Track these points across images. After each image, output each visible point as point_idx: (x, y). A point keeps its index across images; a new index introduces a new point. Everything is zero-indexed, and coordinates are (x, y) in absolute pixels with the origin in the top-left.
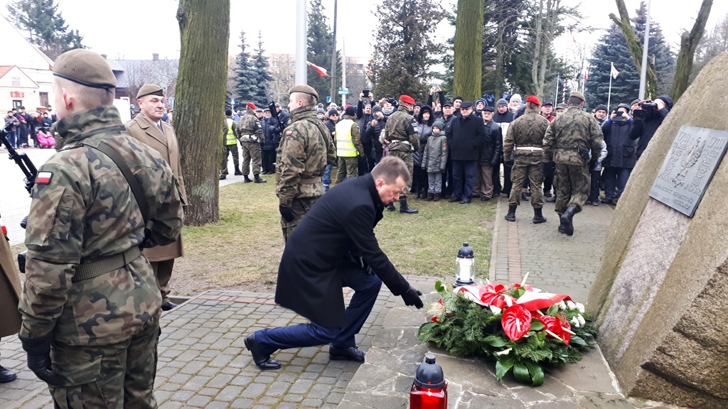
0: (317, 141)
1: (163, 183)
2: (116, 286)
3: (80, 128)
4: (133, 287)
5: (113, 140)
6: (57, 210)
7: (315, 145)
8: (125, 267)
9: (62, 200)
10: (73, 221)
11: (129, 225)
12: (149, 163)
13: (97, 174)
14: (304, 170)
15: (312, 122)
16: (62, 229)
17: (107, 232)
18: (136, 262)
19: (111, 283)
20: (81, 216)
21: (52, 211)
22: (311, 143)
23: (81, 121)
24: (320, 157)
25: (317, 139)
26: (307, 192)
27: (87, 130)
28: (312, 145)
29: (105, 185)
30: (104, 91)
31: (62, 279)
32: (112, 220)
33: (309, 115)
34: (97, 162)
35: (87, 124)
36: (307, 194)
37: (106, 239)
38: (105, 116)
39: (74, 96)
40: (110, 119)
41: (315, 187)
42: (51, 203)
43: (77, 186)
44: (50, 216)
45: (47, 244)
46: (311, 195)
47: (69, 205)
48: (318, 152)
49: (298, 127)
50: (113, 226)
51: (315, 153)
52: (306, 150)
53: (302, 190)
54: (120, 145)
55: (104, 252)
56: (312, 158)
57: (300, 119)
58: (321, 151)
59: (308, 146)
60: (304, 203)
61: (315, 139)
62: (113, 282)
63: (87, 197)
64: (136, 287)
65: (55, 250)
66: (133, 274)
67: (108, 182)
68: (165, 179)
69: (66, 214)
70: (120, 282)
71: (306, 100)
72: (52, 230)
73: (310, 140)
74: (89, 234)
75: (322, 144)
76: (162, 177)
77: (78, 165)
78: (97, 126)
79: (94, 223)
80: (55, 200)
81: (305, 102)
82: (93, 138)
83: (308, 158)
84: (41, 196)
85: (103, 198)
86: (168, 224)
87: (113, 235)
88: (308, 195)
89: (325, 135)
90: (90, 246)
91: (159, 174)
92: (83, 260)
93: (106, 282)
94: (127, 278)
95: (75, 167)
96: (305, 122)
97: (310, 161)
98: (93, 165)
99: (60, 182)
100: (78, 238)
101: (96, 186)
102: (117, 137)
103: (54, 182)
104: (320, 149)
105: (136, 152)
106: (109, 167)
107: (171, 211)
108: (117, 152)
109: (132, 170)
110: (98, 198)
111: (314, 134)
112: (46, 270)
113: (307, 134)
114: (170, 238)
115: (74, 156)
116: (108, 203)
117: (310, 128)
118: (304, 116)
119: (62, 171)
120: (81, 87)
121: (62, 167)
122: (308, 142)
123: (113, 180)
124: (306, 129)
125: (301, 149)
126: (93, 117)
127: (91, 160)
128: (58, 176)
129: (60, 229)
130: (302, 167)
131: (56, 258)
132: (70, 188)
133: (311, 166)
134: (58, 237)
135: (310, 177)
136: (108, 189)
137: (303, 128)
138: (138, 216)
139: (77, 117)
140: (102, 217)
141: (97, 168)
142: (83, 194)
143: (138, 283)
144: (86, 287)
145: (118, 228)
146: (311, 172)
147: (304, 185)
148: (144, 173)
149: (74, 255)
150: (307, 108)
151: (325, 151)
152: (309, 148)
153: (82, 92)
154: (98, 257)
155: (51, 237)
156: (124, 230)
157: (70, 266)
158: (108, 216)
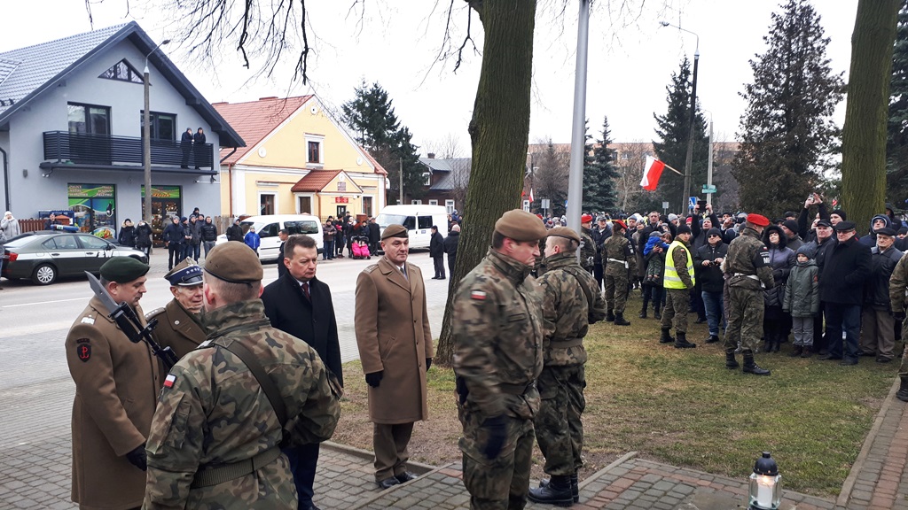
0: (573, 296)
1: (305, 380)
2: (238, 495)
3: (218, 325)
4: (256, 497)
5: (248, 338)
6: (174, 417)
7: (570, 300)
8: (253, 473)
9: (180, 405)
10: (190, 428)
11: (256, 430)
12: (289, 359)
13: (219, 378)
14: (553, 332)
15: (569, 273)
16: (178, 436)
17: (230, 437)
18: (268, 467)
19: (232, 491)
20: (197, 424)
21: (169, 418)
22: (565, 299)
23: (219, 318)
24: (577, 316)
25: (574, 293)
26: (558, 358)
27: (224, 327)
28: (567, 300)
29: (228, 390)
30: (245, 286)
31: (174, 488)
32: (234, 426)
33: (567, 263)
34: (223, 365)
35: (225, 320)
36: (557, 361)
37: (227, 446)
38: (244, 312)
39: (216, 292)
40: (250, 315)
41: (570, 352)
42: (171, 409)
43: (196, 392)
44: (167, 423)
45: (161, 452)
46: (564, 363)
47: (185, 412)
48: (573, 309)
49: (549, 279)
50: (237, 431)
51: (570, 311)
52: (557, 307)
53: (552, 355)
54: (255, 343)
55: (226, 459)
56: (565, 317)
57: (555, 269)
58: (579, 308)
59: (560, 302)
60: (555, 372)
61: (570, 293)
62: (235, 491)
63: (206, 404)
64: (260, 497)
65: (170, 458)
66: (260, 483)
67: (231, 386)
68: (308, 375)
69: (182, 422)
70: (245, 490)
71: (563, 246)
72: (167, 438)
73: (563, 295)
74: (208, 438)
75: (581, 300)
76: (305, 373)
77: (201, 368)
78: (234, 323)
79: (215, 429)
80: (174, 406)
81: (561, 247)
82: (227, 336)
83: (559, 317)
84: (164, 400)
85: (223, 404)
86: (317, 421)
87: (235, 441)
88: (559, 363)
89: (588, 287)
90: (211, 451)
91: (300, 371)
92: (202, 467)
93: (227, 490)
94: (253, 486)
95: (197, 371)
96: (560, 272)
97: (562, 321)
98: (217, 369)
99: (181, 388)
100: (194, 445)
101: (217, 391)
102: (252, 334)
103: (177, 387)
104: (577, 305)
105: (274, 350)
106: (235, 369)
107: (320, 407)
108: (251, 351)
109: (267, 370)
110: (218, 404)
111: (569, 287)
112: (159, 479)
113: (560, 288)
114: (321, 436)
115: (200, 359)
116: (229, 409)
117: (565, 279)
118: (559, 264)
119: (184, 375)
120: (222, 283)
121: (186, 371)
122: (560, 297)
123: (238, 384)
124: (559, 282)
125: (550, 305)
126: (230, 313)
127: (216, 363)
128: (181, 379)
129: (176, 437)
130: (551, 328)
131: (170, 466)
132: (189, 394)
133: (564, 326)
134: (173, 445)
135: (564, 340)
136: (231, 394)
137: (555, 281)
138: (271, 419)
139: (216, 313)
140: (223, 423)
141: (222, 371)
142: (201, 400)
143: (263, 494)
144: (205, 495)
145: (242, 433)
146: (564, 334)
147: (555, 350)
148: (279, 372)
149: (190, 463)
150: (564, 255)
151: (586, 307)
152: (562, 304)
153: (223, 288)
154: (219, 463)
155: (165, 443)
156: (249, 436)
157: (183, 475)
158: (230, 422)
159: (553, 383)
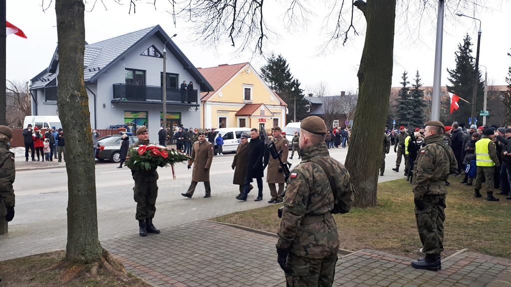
0: (442, 157)
1: (345, 181)
2: (319, 230)
3: (310, 153)
4: (327, 232)
5: (323, 159)
6: (298, 190)
7: (441, 160)
8: (324, 221)
9: (300, 186)
10: (304, 196)
11: (327, 201)
12: (339, 171)
13: (316, 175)
14: (432, 176)
15: (440, 145)
16: (300, 199)
17: (317, 203)
18: (329, 220)
19: (317, 228)
20: (307, 195)
21: (295, 191)
22: (438, 159)
23: (310, 150)
24: (444, 168)
25: (443, 156)
26: (434, 191)
27: (313, 154)
28: (439, 160)
29: (319, 180)
30: (321, 136)
31: (296, 222)
32: (320, 197)
33: (438, 140)
34: (316, 169)
35: (313, 151)
36: (433, 192)
37: (317, 206)
38: (321, 148)
39: (308, 138)
40: (323, 149)
41: (440, 188)
42: (296, 187)
43: (307, 180)
44: (295, 193)
45: (292, 205)
46: (437, 193)
47: (303, 188)
48: (442, 164)
49: (429, 148)
50: (320, 200)
51: (441, 165)
52: (434, 163)
53: (430, 189)
54: (327, 161)
55: (316, 212)
56: (438, 168)
57: (431, 143)
58: (445, 164)
59: (435, 161)
60: (431, 198)
61: (441, 156)
62: (318, 228)
63: (311, 186)
64: (329, 232)
65: (295, 209)
66: (328, 226)
67: (320, 179)
68: (346, 179)
69: (301, 193)
70: (321, 228)
71: (436, 131)
72: (295, 199)
73: (437, 157)
74: (310, 202)
75: (446, 159)
76: (345, 178)
77: (308, 170)
78: (317, 152)
79: (312, 198)
80: (298, 186)
81: (434, 132)
82: (315, 158)
83: (435, 168)
84: (292, 183)
85: (317, 187)
86: (345, 202)
87: (320, 204)
88: (434, 193)
89: (449, 153)
90: (310, 208)
91: (343, 176)
92: (306, 215)
93: (315, 227)
94: (324, 227)
95: (307, 171)
96: (435, 144)
97: (436, 171)
98: (314, 171)
99: (300, 178)
100: (305, 204)
101: (315, 180)
102: (325, 157)
103: (298, 178)
104: (444, 162)
105: (333, 165)
106: (321, 172)
107: (347, 196)
108: (325, 165)
109: (331, 174)
110: (315, 186)
111: (440, 153)
112: (291, 217)
113: (436, 152)
114: (346, 210)
115: (307, 166)
116: (319, 189)
117: (438, 148)
118: (434, 141)
119: (301, 173)
120: (312, 134)
121: (301, 171)
122: (436, 158)
123: (322, 178)
124: (435, 149)
125: (430, 162)
126: (315, 148)
127: (314, 168)
128: (300, 175)
129: (298, 199)
130: (431, 174)
131: (295, 212)
132: (304, 181)
133: (437, 173)
134: (297, 203)
135: (437, 181)
136: (320, 183)
137: (433, 149)
138: (332, 196)
139: (309, 147)
140: (316, 195)
141: (316, 172)
142: (309, 184)
143: (329, 231)
144: (306, 228)
145: (323, 201)
146: (437, 178)
147: (432, 186)
148: (336, 176)
149: (303, 212)
150: (437, 136)
151: (449, 164)
152: (436, 162)
153: (312, 136)
154: (312, 214)
155: (294, 202)
156: (325, 203)
157: (300, 217)
158: (319, 195)
159: (430, 204)
